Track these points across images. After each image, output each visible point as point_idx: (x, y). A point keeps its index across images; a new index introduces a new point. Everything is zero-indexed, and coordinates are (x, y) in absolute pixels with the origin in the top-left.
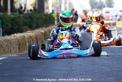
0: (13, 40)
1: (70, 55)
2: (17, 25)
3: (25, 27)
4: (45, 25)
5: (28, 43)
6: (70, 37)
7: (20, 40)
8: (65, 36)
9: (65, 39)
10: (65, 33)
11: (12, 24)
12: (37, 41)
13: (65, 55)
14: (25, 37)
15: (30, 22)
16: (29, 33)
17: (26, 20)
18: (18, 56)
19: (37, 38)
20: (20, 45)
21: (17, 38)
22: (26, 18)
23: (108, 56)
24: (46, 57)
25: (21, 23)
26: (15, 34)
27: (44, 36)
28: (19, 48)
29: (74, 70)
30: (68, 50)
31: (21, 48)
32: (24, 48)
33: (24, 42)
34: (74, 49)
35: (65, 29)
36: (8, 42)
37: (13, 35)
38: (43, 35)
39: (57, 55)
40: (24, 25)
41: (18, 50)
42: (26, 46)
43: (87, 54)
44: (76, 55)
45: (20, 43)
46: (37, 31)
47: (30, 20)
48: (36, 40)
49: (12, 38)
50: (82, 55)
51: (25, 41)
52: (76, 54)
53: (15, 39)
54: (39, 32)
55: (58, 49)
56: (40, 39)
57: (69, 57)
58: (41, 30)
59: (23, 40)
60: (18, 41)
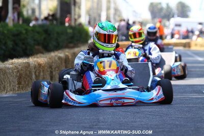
0: (8, 68)
1: (122, 100)
2: (23, 44)
3: (36, 47)
4: (71, 45)
5: (35, 74)
6: (118, 68)
7: (22, 70)
8: (110, 66)
9: (111, 72)
10: (108, 61)
11: (14, 41)
12: (51, 72)
13: (113, 101)
14: (29, 65)
16: (37, 58)
18: (16, 95)
19: (51, 67)
20: (20, 77)
21: (15, 66)
24: (79, 103)
25: (31, 41)
26: (15, 61)
27: (65, 63)
28: (19, 83)
30: (119, 92)
31: (23, 83)
32: (27, 83)
33: (28, 73)
34: (128, 90)
35: (108, 54)
37: (10, 61)
38: (63, 62)
39: (100, 101)
40: (35, 44)
41: (17, 86)
42: (31, 79)
43: (152, 99)
44: (133, 101)
45: (21, 75)
46: (53, 54)
48: (49, 70)
49: (7, 66)
50: (144, 100)
51: (30, 72)
52: (134, 99)
53: (13, 68)
54: (56, 56)
55: (99, 89)
56: (56, 69)
57: (121, 104)
58: (60, 53)
59: (26, 70)
60: (18, 71)
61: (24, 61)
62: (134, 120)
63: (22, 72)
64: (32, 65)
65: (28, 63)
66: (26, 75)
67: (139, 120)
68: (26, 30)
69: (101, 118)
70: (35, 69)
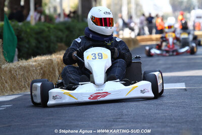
0: (32, 66)
2: (46, 42)
3: (59, 44)
5: (59, 71)
7: (45, 67)
11: (37, 39)
14: (52, 62)
15: (67, 36)
16: (60, 54)
17: (60, 34)
20: (44, 74)
21: (39, 64)
22: (61, 30)
23: (185, 90)
25: (53, 38)
26: (38, 58)
29: (126, 115)
33: (51, 69)
36: (24, 70)
37: (33, 59)
40: (58, 41)
42: (55, 76)
45: (44, 72)
47: (67, 33)
49: (31, 63)
51: (54, 69)
53: (36, 65)
59: (49, 67)
60: (41, 68)
61: (47, 58)
62: (157, 111)
63: (45, 69)
64: (55, 62)
65: (51, 60)
66: (50, 71)
67: (162, 111)
68: (49, 28)
69: (125, 111)
70: (58, 65)
